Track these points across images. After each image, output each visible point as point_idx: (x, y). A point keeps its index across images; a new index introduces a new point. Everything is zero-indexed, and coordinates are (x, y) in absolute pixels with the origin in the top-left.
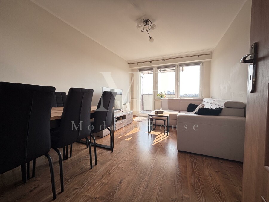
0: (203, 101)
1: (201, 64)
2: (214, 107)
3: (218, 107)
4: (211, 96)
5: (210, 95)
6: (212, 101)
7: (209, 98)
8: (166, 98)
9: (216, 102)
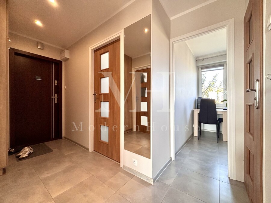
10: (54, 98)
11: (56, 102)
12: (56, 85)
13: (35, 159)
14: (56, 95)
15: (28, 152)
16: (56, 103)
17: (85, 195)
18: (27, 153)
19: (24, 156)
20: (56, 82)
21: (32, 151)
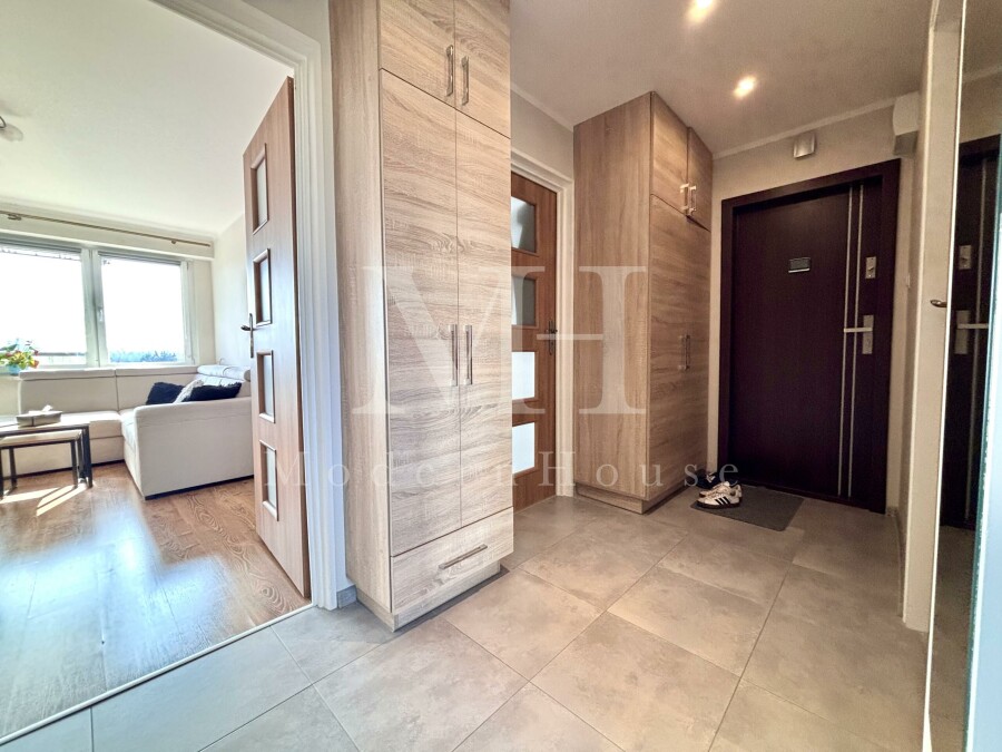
0: (197, 373)
1: (184, 264)
2: (225, 383)
3: (233, 382)
4: (218, 360)
5: (215, 357)
6: (220, 372)
7: (215, 363)
8: (42, 367)
9: (230, 373)
10: (860, 335)
11: (867, 349)
12: (869, 275)
13: (721, 523)
14: (869, 320)
15: (721, 496)
16: (867, 355)
17: (636, 678)
18: (717, 498)
19: (707, 502)
20: (871, 263)
21: (734, 500)
